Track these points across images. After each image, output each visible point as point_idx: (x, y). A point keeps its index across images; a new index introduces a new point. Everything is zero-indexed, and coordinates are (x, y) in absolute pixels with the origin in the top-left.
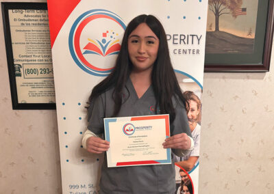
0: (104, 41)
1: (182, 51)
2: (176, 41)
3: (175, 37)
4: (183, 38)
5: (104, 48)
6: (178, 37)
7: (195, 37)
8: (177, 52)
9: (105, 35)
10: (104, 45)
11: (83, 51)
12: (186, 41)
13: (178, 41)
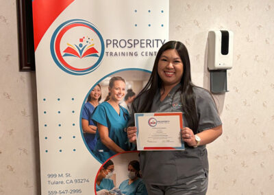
0: (81, 45)
1: (148, 53)
2: (143, 45)
3: (143, 42)
4: (149, 42)
5: (81, 52)
6: (145, 42)
7: (159, 42)
8: (144, 54)
9: (81, 40)
10: (81, 49)
11: (62, 54)
12: (151, 44)
13: (145, 45)
